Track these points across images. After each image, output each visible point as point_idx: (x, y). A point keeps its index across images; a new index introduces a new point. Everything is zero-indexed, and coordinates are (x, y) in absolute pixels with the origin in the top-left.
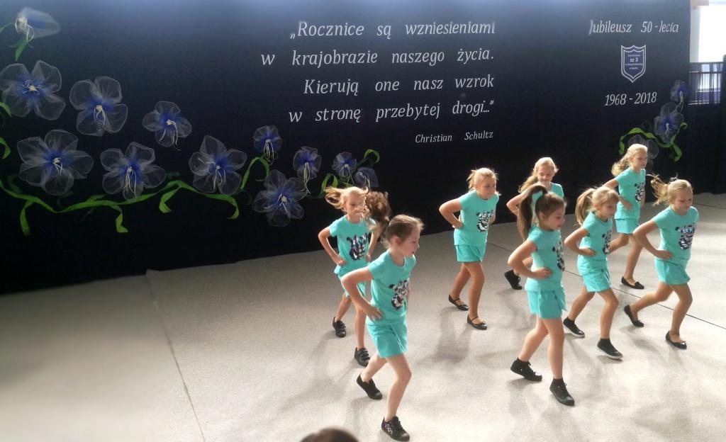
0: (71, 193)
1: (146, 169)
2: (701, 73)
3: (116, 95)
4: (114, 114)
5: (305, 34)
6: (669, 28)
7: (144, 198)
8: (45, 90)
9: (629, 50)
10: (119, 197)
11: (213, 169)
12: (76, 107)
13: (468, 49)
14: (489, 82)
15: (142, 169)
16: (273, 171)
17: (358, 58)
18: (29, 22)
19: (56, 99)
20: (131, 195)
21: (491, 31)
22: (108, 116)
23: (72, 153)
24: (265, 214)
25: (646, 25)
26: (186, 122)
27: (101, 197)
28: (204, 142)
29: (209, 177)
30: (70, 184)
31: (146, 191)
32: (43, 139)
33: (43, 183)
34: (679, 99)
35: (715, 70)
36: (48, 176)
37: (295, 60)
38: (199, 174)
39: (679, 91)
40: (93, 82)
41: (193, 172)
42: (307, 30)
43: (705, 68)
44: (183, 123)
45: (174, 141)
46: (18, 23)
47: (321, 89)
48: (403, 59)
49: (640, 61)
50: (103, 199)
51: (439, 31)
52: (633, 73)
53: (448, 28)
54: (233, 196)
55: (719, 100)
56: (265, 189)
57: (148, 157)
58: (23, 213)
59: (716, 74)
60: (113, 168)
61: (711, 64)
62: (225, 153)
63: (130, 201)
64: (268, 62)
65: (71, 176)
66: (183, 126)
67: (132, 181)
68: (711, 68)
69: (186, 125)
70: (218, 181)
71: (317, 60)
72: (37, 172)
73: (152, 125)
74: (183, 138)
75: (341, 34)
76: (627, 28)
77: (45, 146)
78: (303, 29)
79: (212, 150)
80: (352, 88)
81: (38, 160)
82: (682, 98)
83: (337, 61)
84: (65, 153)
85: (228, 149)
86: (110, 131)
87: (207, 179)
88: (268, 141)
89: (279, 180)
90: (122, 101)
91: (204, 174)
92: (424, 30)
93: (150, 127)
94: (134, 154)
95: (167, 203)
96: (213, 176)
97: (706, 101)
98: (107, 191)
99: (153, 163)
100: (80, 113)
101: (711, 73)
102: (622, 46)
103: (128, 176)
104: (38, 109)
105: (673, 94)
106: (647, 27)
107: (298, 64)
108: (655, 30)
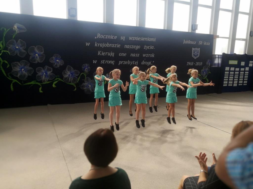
0: (27, 79)
1: (49, 74)
2: (216, 58)
3: (42, 51)
4: (41, 57)
5: (99, 37)
6: (207, 44)
7: (48, 82)
8: (21, 48)
9: (195, 49)
10: (41, 82)
11: (69, 75)
12: (30, 54)
13: (147, 45)
14: (153, 56)
15: (48, 74)
16: (88, 77)
17: (114, 46)
18: (18, 28)
19: (24, 51)
20: (44, 81)
21: (154, 41)
22: (39, 58)
23: (28, 67)
24: (84, 90)
25: (200, 42)
26: (62, 61)
27: (35, 81)
28: (67, 67)
29: (68, 78)
30: (26, 77)
31: (49, 81)
32: (19, 62)
33: (18, 76)
34: (209, 65)
35: (220, 57)
36: (20, 74)
37: (96, 45)
38: (65, 77)
39: (209, 62)
40: (35, 47)
41: (63, 76)
42: (100, 36)
43: (217, 56)
44: (61, 61)
45: (58, 66)
46: (14, 28)
47: (103, 54)
48: (128, 47)
49: (198, 53)
50: (36, 82)
51: (139, 40)
52: (196, 56)
53: (142, 39)
54: (75, 84)
55: (220, 66)
56: (85, 82)
57: (50, 70)
58: (12, 85)
59: (220, 58)
60: (40, 73)
61: (219, 55)
62: (73, 71)
63: (44, 83)
64: (88, 45)
65: (27, 74)
66: (61, 62)
67: (45, 77)
68: (219, 56)
69: (62, 62)
70: (71, 79)
71: (102, 45)
72: (17, 73)
73: (52, 61)
74: (61, 66)
75: (110, 38)
76: (194, 43)
77: (20, 65)
78: (99, 36)
79: (69, 70)
80: (112, 54)
81: (18, 69)
82: (209, 64)
83: (108, 46)
84: (26, 67)
85: (74, 70)
86: (40, 62)
87: (67, 78)
88: (86, 68)
89: (89, 80)
90: (44, 53)
91: (66, 77)
92: (134, 39)
93: (51, 62)
94: (46, 69)
95: (55, 85)
96: (69, 77)
97: (216, 66)
98: (37, 80)
99: (51, 72)
100: (31, 56)
101: (219, 58)
102: (193, 48)
103: (44, 76)
104: (18, 54)
105: (207, 63)
106: (201, 43)
107: (97, 46)
108: (203, 44)
